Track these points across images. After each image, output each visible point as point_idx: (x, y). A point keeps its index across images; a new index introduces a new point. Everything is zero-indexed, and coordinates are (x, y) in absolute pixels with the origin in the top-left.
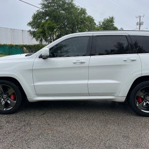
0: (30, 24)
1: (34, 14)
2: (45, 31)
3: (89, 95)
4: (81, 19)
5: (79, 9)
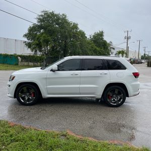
0: (25, 35)
1: (30, 27)
2: (40, 43)
3: (80, 94)
4: (73, 33)
5: (71, 24)
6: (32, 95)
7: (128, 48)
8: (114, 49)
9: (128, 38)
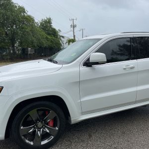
6: (51, 124)
7: (74, 36)
8: (63, 37)
9: (74, 26)
